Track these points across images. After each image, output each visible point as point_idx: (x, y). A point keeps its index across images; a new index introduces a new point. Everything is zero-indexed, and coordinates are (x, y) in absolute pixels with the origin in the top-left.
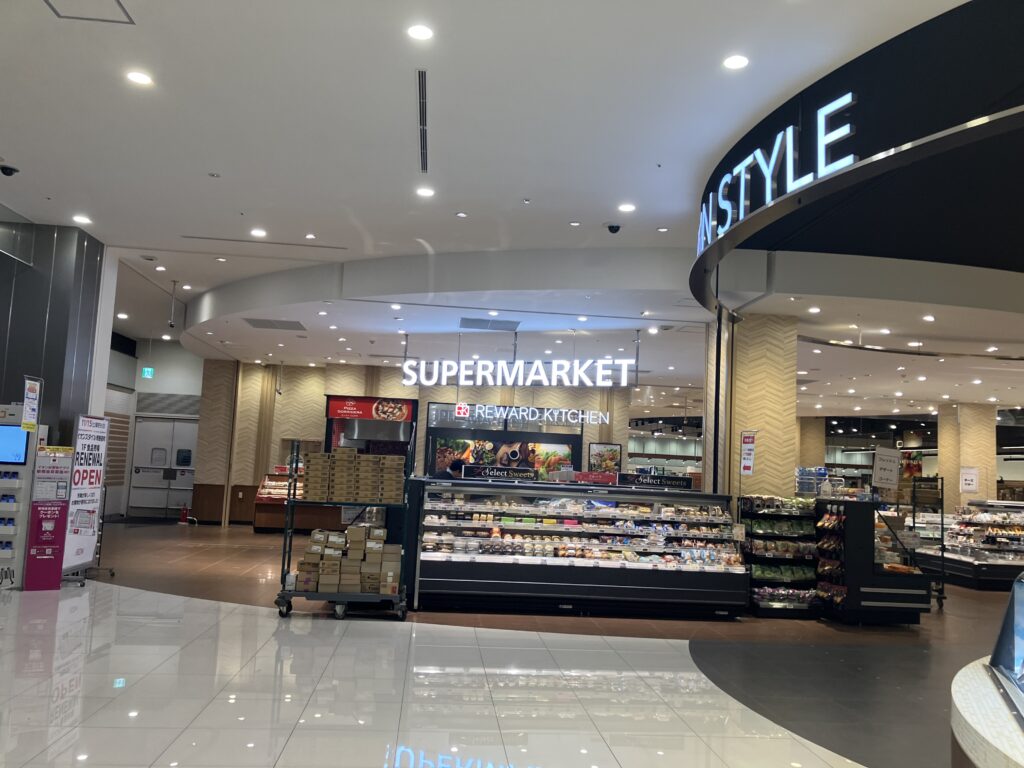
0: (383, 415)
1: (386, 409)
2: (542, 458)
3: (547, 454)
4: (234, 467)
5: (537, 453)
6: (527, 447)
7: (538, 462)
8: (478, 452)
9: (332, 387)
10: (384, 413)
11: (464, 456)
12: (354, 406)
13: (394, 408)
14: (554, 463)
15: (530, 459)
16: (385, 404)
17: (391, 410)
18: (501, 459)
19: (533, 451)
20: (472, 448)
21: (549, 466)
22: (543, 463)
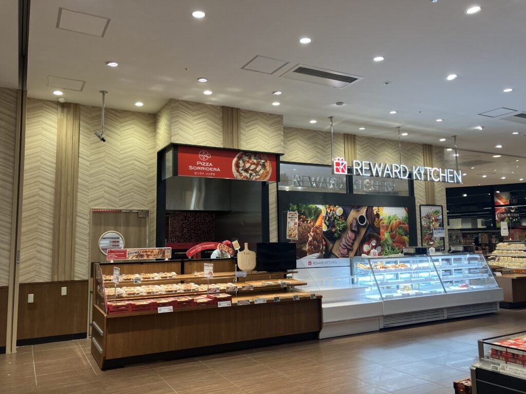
0: (244, 174)
1: (248, 165)
2: (386, 222)
3: (389, 217)
4: (23, 256)
5: (381, 218)
6: (372, 210)
7: (383, 227)
8: (330, 218)
9: (181, 132)
10: (246, 170)
11: (317, 224)
12: (209, 161)
13: (257, 165)
14: (396, 228)
15: (375, 224)
16: (246, 158)
17: (253, 167)
18: (351, 225)
19: (378, 215)
20: (324, 214)
21: (392, 231)
22: (387, 227)
